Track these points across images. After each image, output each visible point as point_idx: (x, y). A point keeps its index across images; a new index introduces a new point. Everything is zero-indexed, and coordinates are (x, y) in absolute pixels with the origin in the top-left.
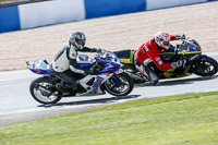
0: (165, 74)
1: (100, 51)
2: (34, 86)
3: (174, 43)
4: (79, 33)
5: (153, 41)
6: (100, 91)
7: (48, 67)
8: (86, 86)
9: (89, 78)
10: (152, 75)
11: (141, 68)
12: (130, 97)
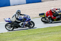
0: (54, 20)
1: (25, 15)
2: (6, 25)
3: (57, 11)
4: (19, 10)
5: (51, 10)
6: (25, 27)
7: (10, 20)
8: (21, 25)
9: (22, 23)
10: (50, 20)
11: (47, 18)
12: (34, 28)
